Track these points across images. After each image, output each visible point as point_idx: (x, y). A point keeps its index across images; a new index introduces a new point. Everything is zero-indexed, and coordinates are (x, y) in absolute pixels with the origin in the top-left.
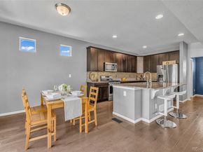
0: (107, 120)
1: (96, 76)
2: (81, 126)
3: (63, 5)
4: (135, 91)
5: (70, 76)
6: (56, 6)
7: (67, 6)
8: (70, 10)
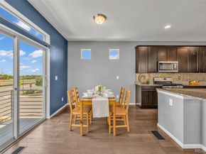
0: (146, 131)
1: (147, 78)
2: (110, 127)
3: (99, 15)
4: (184, 100)
5: (118, 78)
6: (94, 17)
7: (102, 15)
8: (105, 17)
